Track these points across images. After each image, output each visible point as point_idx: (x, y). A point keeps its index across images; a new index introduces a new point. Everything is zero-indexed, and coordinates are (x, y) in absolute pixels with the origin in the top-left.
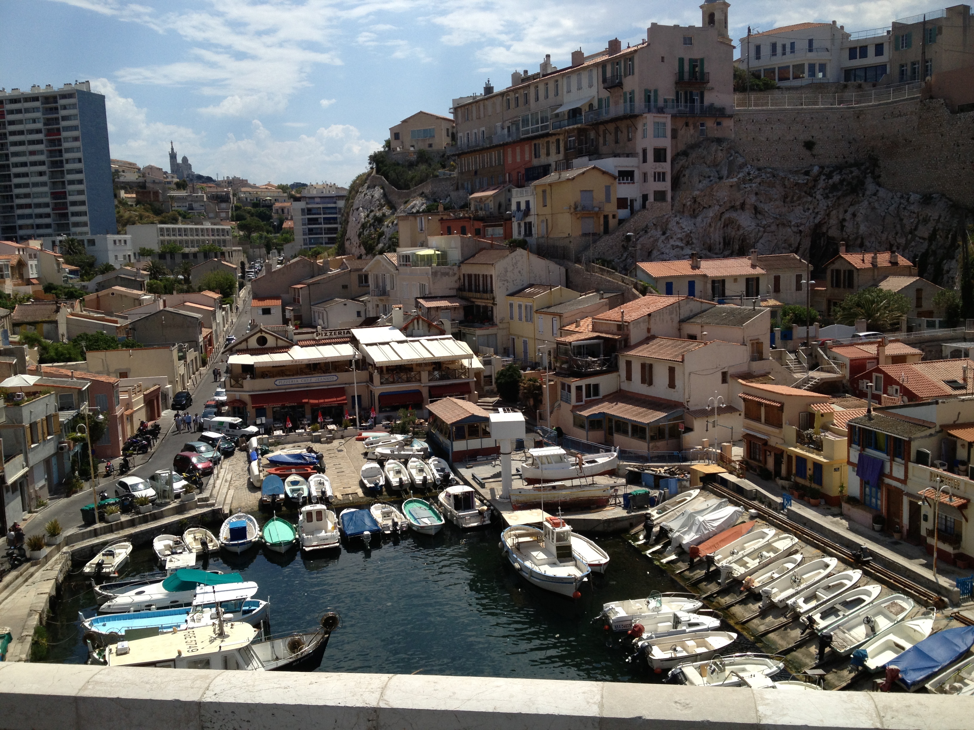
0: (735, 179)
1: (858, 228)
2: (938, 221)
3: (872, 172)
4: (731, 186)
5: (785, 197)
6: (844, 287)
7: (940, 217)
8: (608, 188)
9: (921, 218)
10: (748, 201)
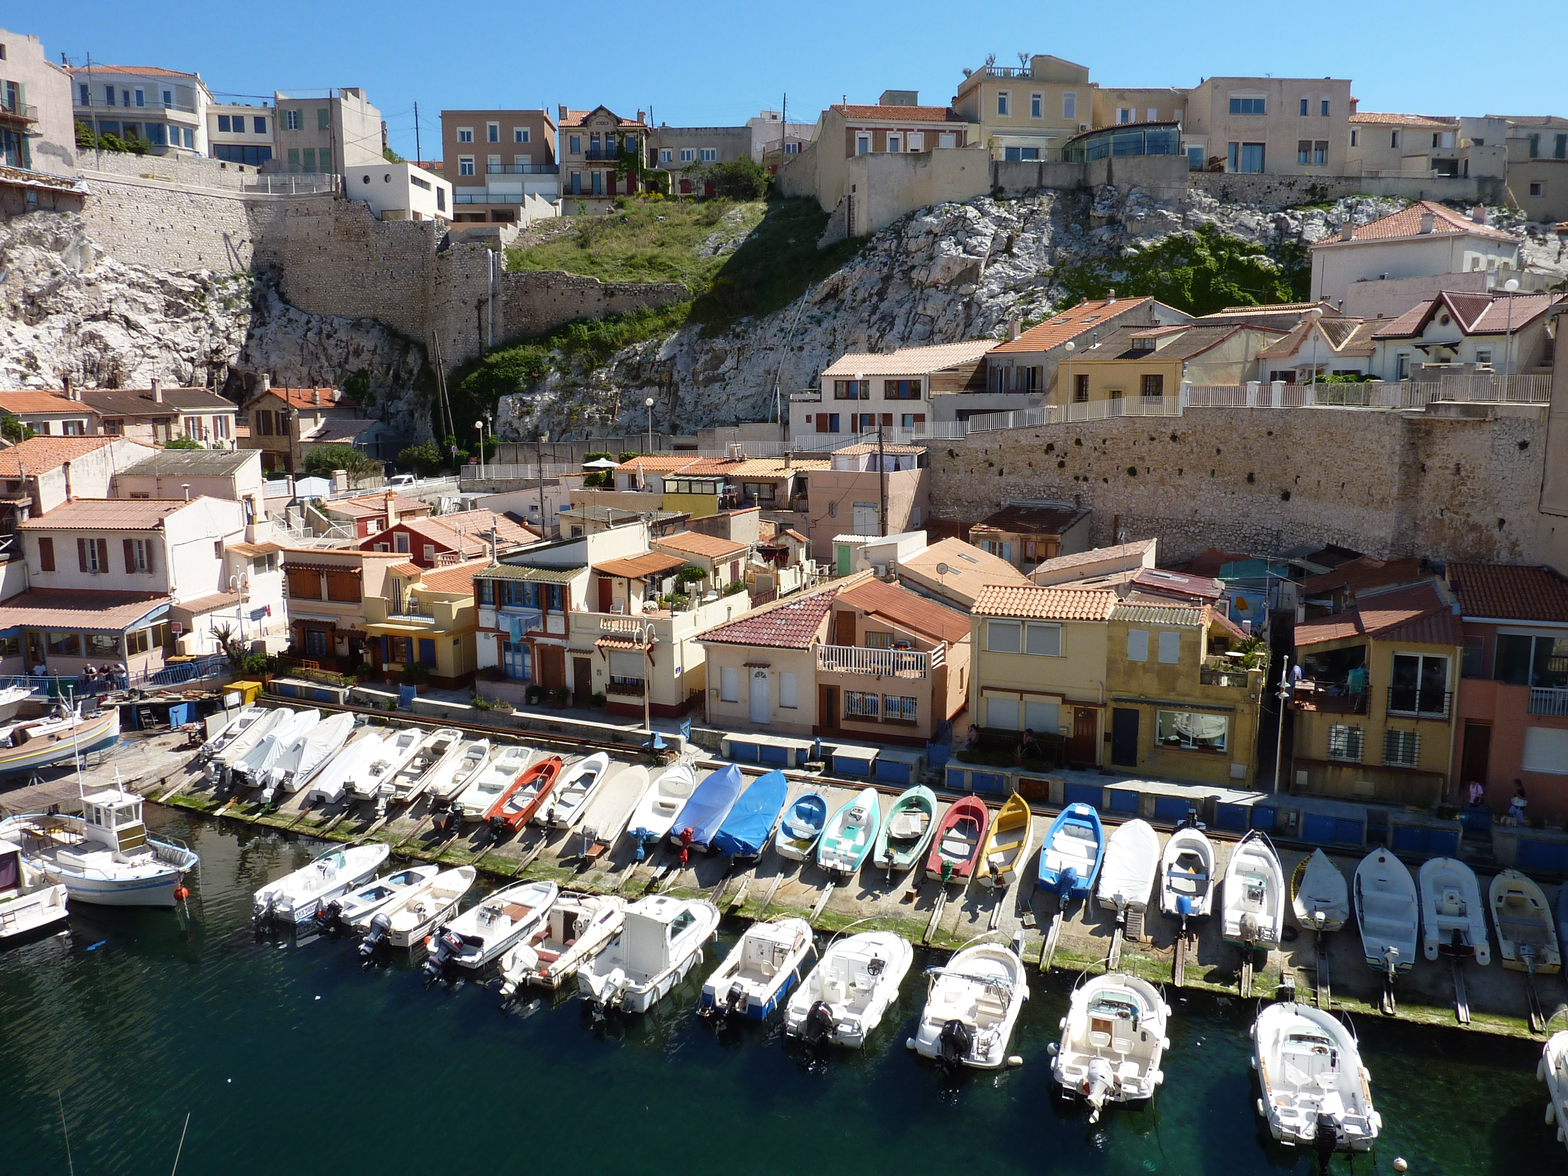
0: (94, 275)
1: (268, 358)
2: (374, 352)
3: (277, 285)
4: (89, 284)
5: (167, 308)
6: (278, 434)
7: (376, 347)
9: (351, 348)
10: (115, 309)
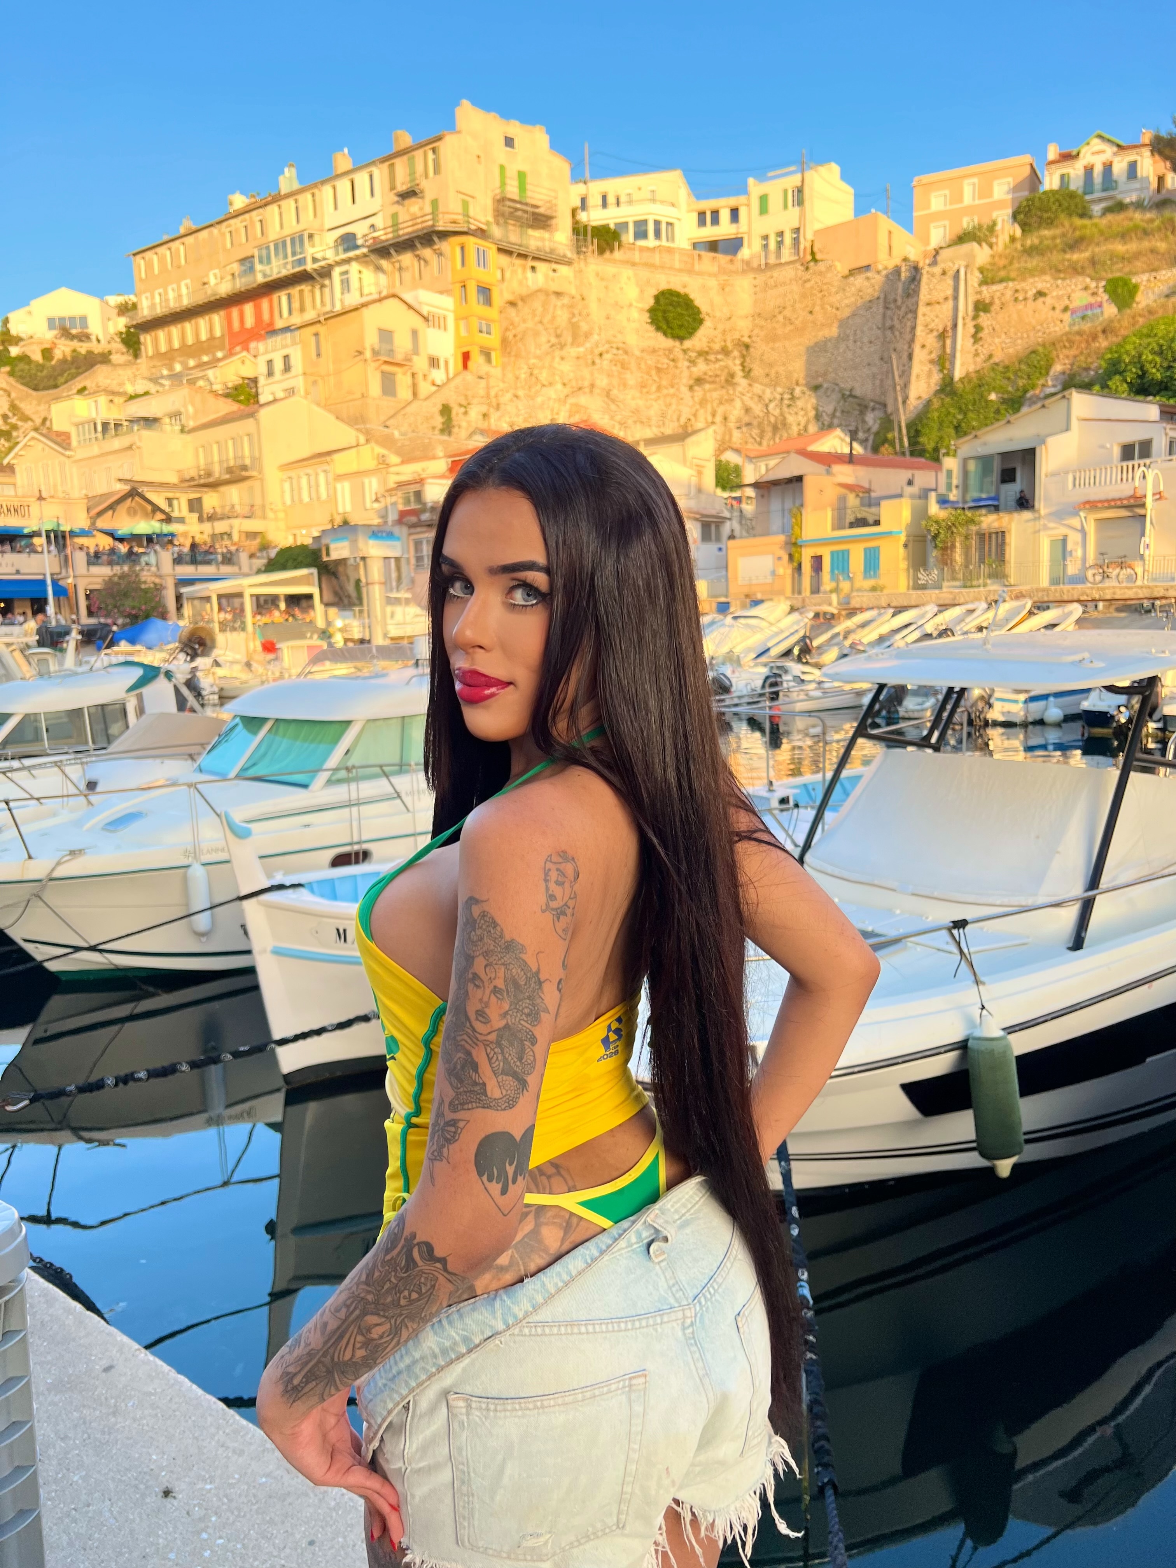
0: (581, 349)
4: (578, 358)
5: (643, 385)
8: (415, 333)
10: (598, 383)
